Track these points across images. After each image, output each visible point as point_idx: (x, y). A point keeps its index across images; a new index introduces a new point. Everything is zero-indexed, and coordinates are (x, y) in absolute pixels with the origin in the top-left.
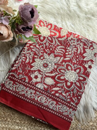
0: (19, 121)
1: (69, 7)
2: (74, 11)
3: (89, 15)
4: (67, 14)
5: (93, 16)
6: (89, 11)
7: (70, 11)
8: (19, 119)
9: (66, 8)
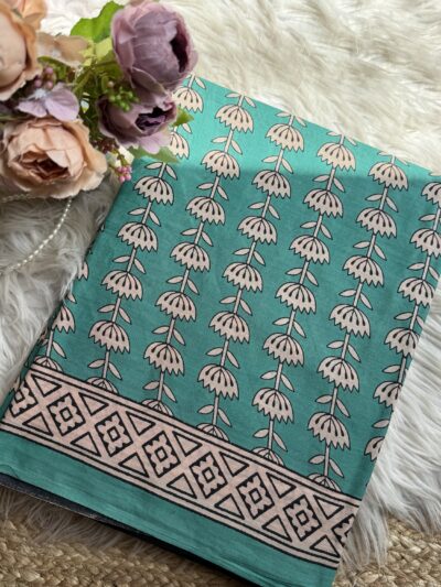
0: (38, 576)
1: (268, 16)
2: (291, 38)
3: (367, 55)
4: (259, 52)
5: (387, 56)
6: (366, 35)
7: (273, 38)
8: (39, 567)
9: (252, 25)
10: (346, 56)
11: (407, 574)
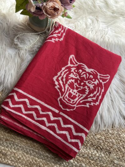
10: (111, 14)
11: (108, 137)
